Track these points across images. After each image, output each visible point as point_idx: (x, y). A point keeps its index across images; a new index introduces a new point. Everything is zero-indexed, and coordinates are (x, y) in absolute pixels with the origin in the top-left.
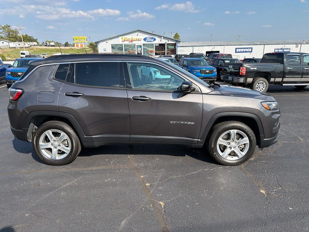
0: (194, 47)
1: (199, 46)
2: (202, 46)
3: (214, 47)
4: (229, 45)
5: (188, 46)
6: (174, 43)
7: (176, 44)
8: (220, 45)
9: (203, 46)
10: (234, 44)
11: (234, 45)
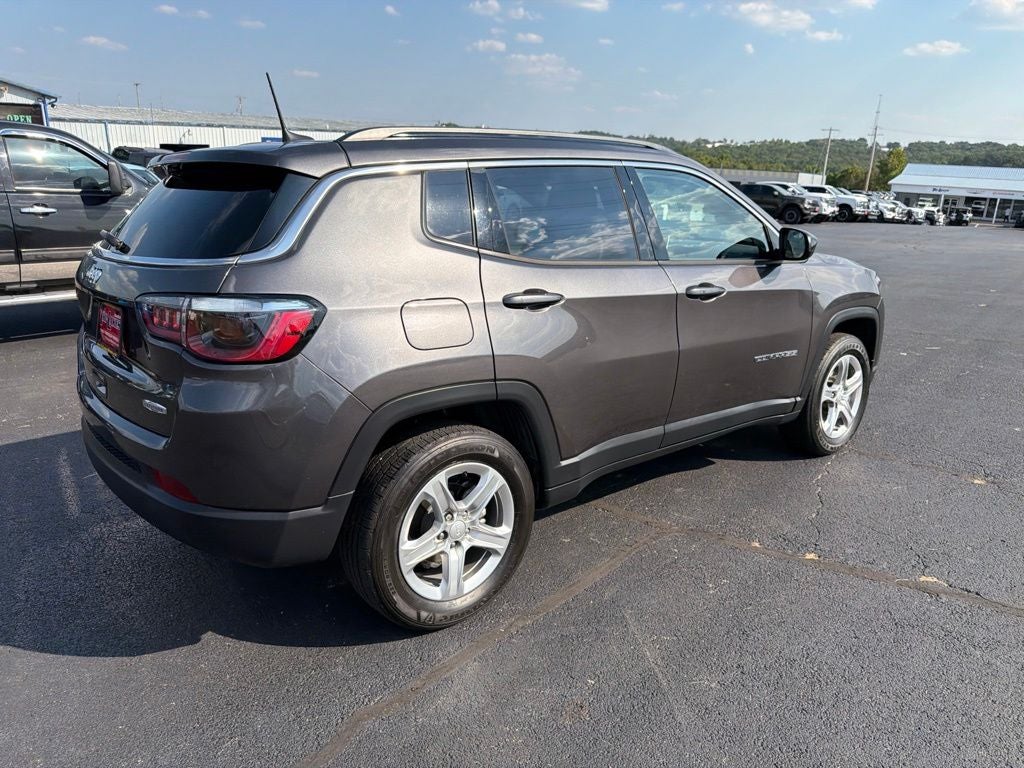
0: (109, 125)
1: (128, 123)
2: (141, 123)
3: (186, 129)
4: (238, 127)
5: (86, 121)
6: (32, 102)
7: (40, 106)
8: (208, 126)
9: (146, 124)
10: (253, 123)
11: (255, 127)
